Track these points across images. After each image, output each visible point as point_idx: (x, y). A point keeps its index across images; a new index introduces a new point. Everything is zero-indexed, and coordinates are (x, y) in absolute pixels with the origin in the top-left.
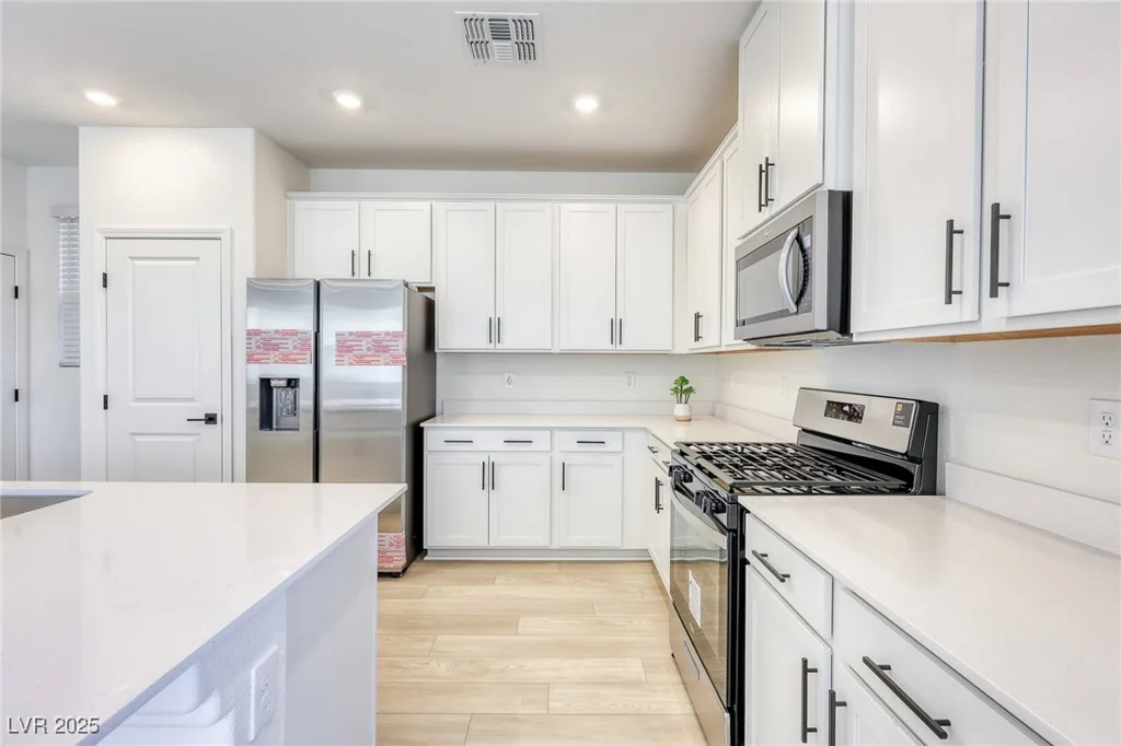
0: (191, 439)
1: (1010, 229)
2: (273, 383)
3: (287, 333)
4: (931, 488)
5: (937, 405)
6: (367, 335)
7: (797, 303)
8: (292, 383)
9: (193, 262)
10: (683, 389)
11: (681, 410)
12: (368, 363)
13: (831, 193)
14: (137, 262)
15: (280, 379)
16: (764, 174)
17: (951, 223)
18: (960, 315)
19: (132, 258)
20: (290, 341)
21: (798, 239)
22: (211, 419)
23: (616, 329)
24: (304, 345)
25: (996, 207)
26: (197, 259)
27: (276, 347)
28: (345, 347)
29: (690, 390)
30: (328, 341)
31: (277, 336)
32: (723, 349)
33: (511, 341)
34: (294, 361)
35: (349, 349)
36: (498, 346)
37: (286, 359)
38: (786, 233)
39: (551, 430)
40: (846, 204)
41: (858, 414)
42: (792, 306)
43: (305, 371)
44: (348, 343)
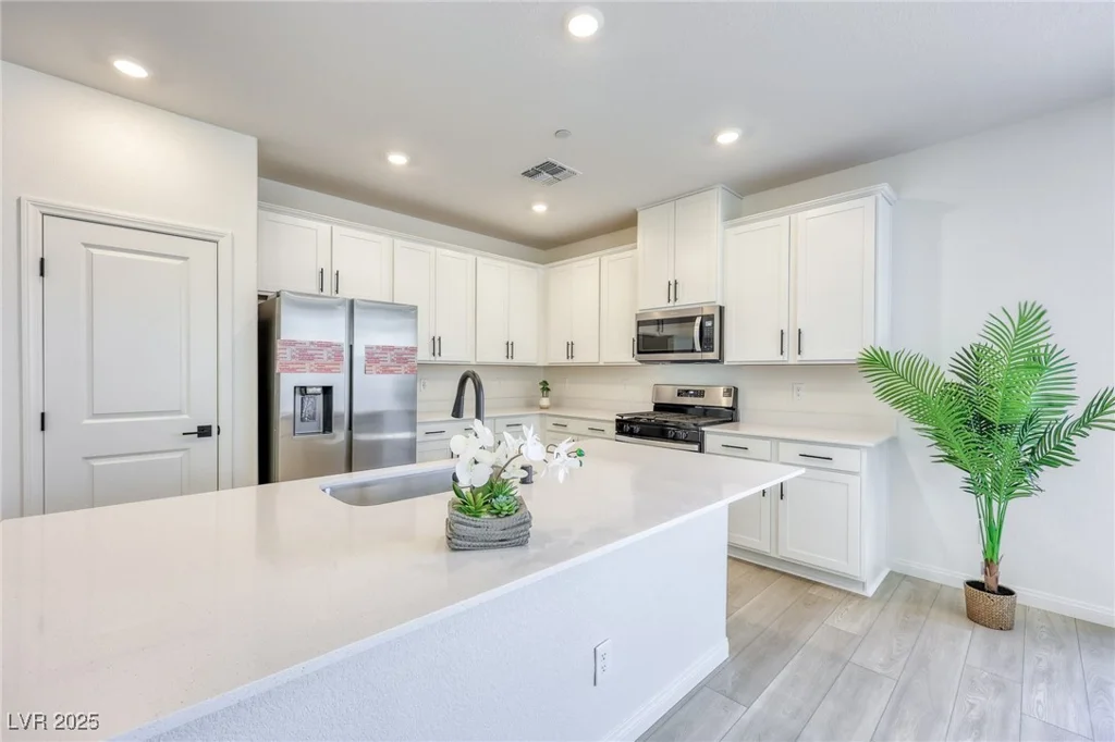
0: (178, 455)
1: (803, 336)
2: (309, 391)
3: (322, 345)
4: (736, 419)
5: (737, 388)
6: (392, 349)
8: (327, 391)
9: (180, 262)
10: (545, 388)
11: (545, 402)
12: (392, 373)
13: (715, 306)
15: (317, 387)
16: (672, 288)
17: (782, 331)
18: (784, 358)
19: (86, 245)
20: (325, 353)
21: (702, 321)
22: (204, 432)
23: (509, 348)
24: (339, 357)
25: (800, 330)
26: (185, 259)
27: (311, 357)
28: (373, 357)
30: (359, 353)
31: (312, 347)
32: (601, 364)
34: (329, 370)
35: (377, 361)
36: (438, 358)
37: (322, 369)
38: (696, 317)
39: (495, 418)
40: (721, 310)
41: (700, 394)
42: (698, 348)
43: (337, 380)
44: (376, 355)
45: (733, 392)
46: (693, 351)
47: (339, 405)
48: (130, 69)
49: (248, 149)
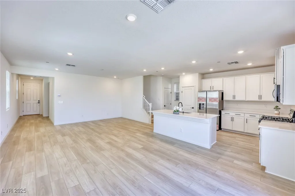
6: (213, 98)
9: (191, 90)
10: (277, 108)
12: (213, 102)
14: (185, 90)
15: (202, 104)
22: (193, 108)
23: (260, 97)
24: (205, 99)
33: (237, 99)
36: (235, 99)
37: (203, 101)
39: (244, 113)
43: (205, 103)
44: (211, 99)
47: (205, 106)
48: (184, 74)
49: (197, 75)
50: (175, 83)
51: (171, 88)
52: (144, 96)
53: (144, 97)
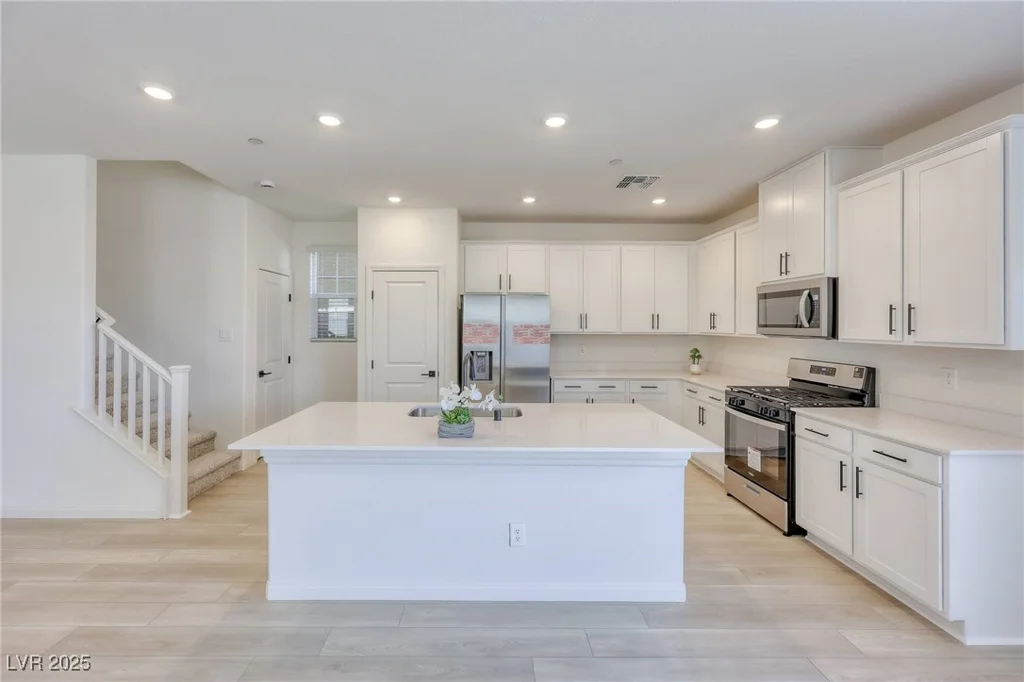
0: (420, 385)
1: (915, 313)
3: (486, 326)
4: (873, 404)
5: (874, 369)
6: (531, 327)
7: (809, 322)
9: (422, 284)
10: (696, 355)
11: (695, 368)
12: (531, 342)
13: (829, 278)
14: (390, 284)
15: (485, 352)
16: (784, 259)
17: (891, 306)
18: (896, 338)
19: (387, 282)
20: (488, 330)
21: (810, 295)
22: (432, 374)
23: (655, 320)
24: (495, 333)
25: (910, 305)
26: (424, 282)
27: (480, 334)
28: (518, 332)
29: (699, 357)
31: (481, 327)
32: (736, 335)
33: (593, 327)
34: (490, 342)
35: (521, 335)
36: (585, 330)
37: (486, 341)
38: (804, 290)
40: (834, 283)
41: (831, 372)
42: (806, 324)
43: (495, 348)
44: (520, 331)
45: (871, 374)
46: (801, 326)
47: (496, 363)
49: (452, 217)
50: (310, 249)
51: (288, 272)
52: (103, 314)
53: (108, 320)
